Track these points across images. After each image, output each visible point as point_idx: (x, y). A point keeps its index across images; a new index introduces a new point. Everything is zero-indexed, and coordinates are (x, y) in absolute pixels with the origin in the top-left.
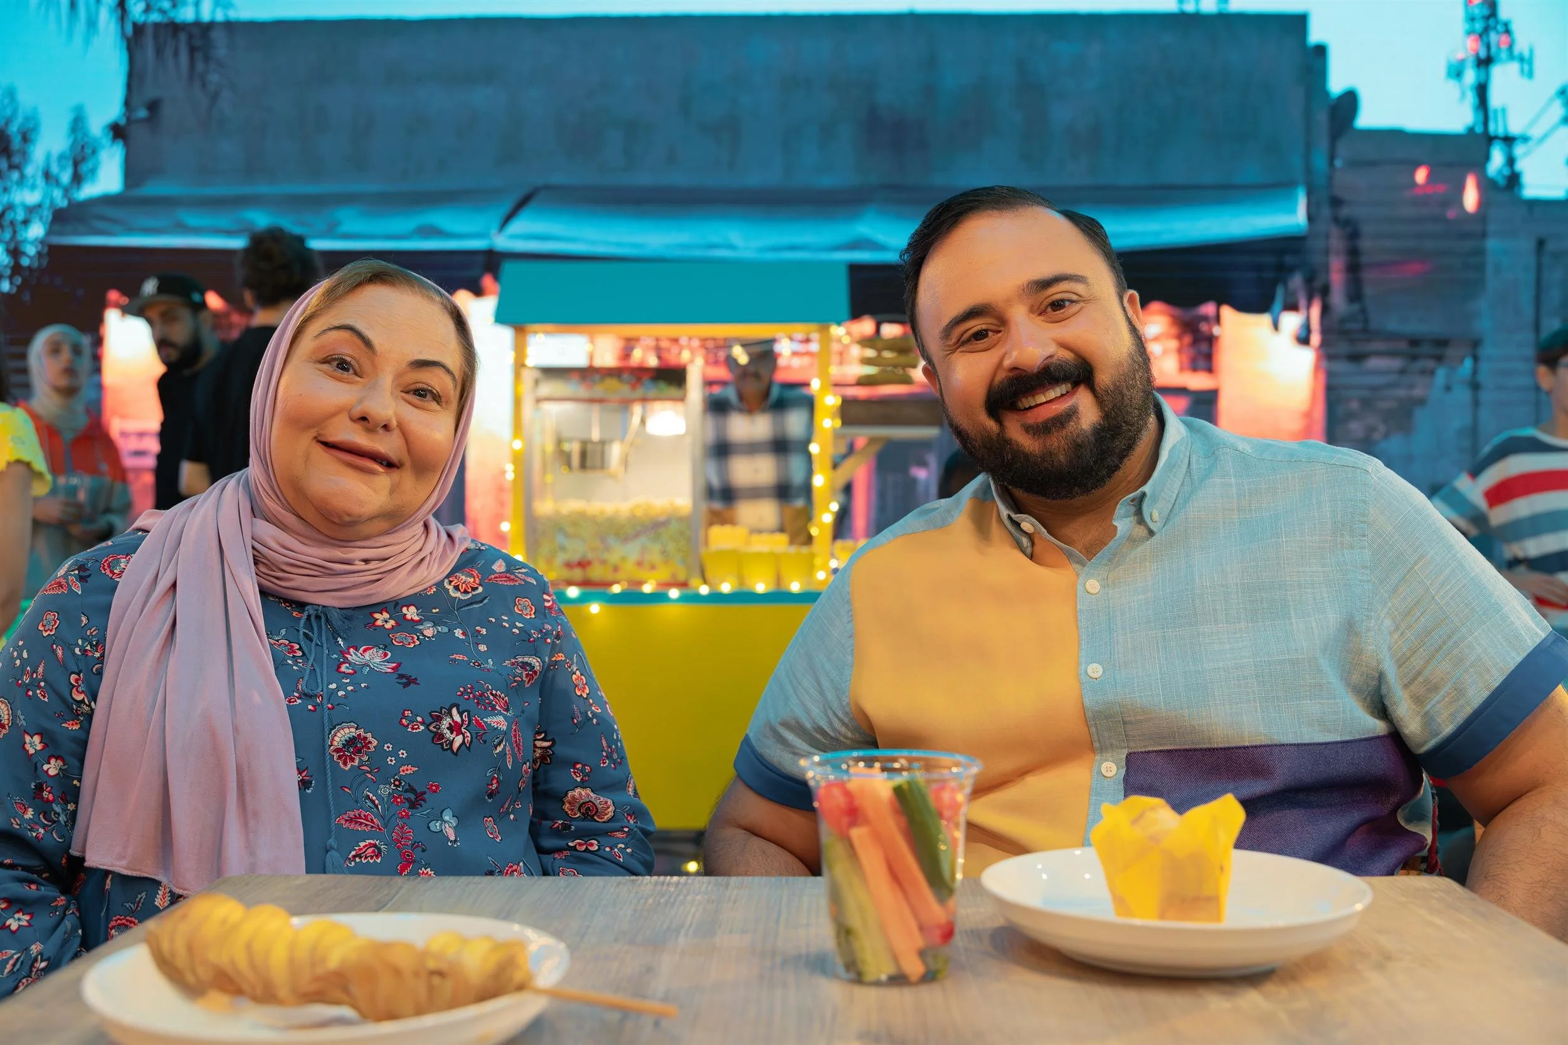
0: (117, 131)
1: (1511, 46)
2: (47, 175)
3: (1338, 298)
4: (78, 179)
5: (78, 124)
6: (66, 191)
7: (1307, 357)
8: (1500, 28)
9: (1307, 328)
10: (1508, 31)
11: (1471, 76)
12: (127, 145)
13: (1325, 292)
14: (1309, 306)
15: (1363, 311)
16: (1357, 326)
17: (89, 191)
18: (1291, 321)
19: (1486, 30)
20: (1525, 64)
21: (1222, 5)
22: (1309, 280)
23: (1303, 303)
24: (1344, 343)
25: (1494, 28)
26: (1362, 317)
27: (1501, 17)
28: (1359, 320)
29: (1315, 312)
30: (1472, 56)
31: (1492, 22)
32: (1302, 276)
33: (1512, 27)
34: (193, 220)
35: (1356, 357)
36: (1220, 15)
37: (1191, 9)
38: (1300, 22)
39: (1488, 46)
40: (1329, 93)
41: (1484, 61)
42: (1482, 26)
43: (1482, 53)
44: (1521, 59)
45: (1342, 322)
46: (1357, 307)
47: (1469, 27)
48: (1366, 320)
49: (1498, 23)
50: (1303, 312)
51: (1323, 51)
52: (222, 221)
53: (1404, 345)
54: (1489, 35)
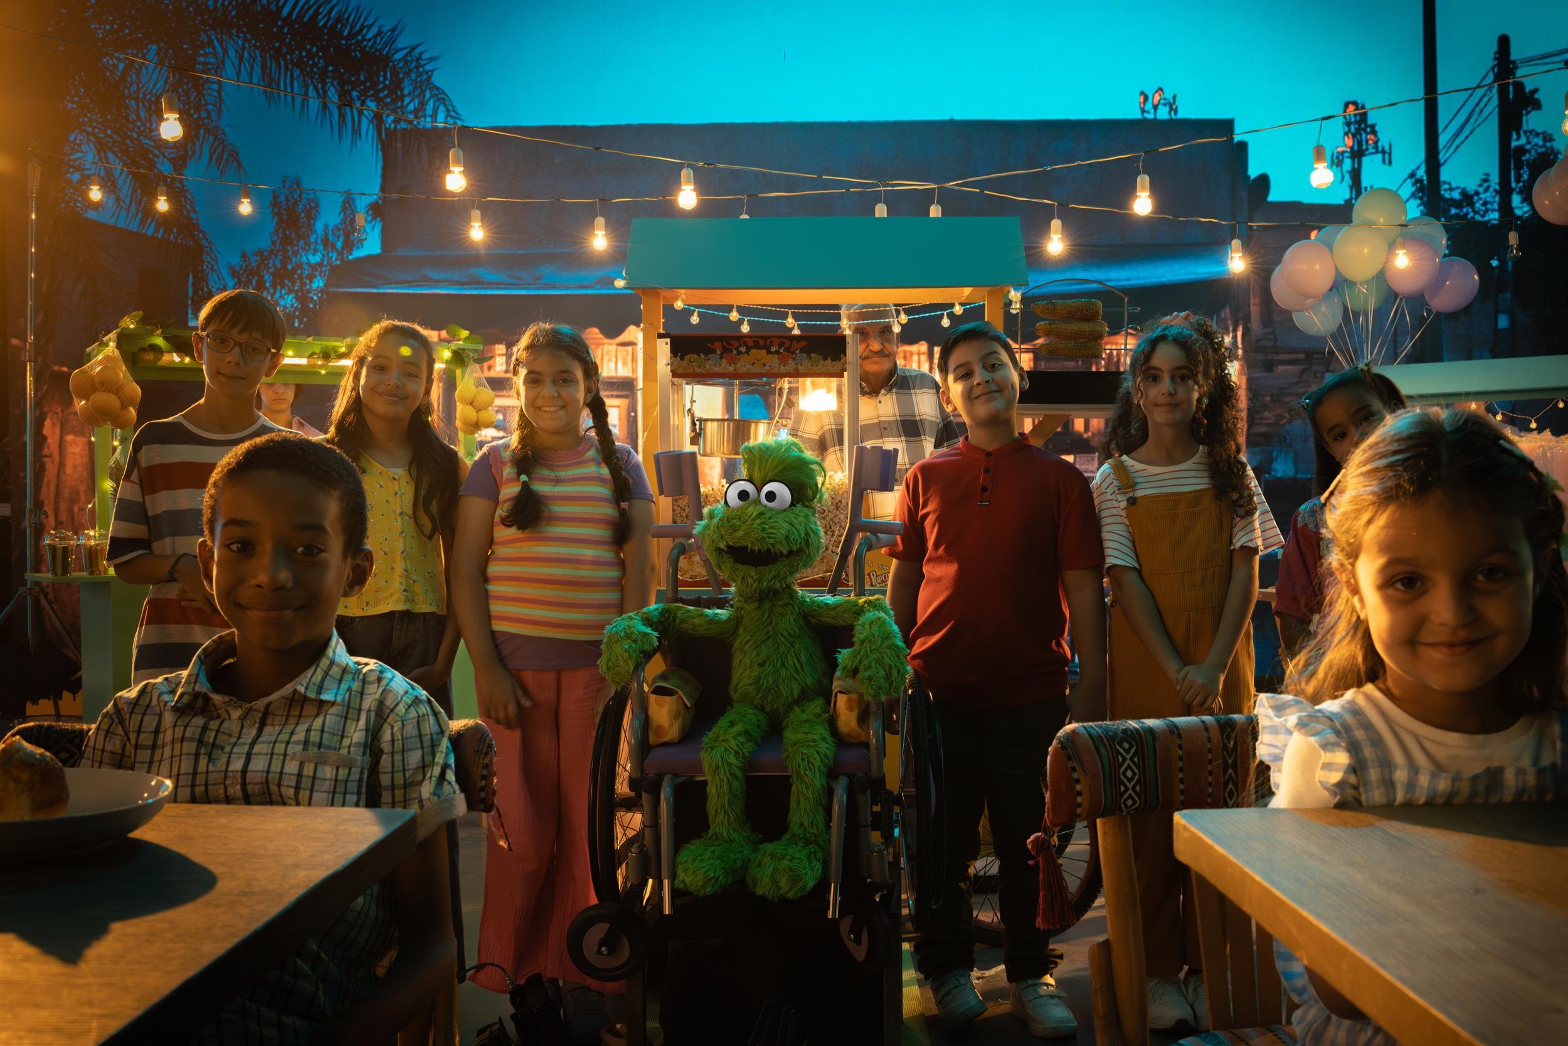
0: (376, 210)
1: (1376, 143)
2: (325, 242)
3: (1255, 324)
4: (349, 245)
6: (340, 253)
8: (1369, 130)
9: (1234, 344)
10: (1374, 132)
11: (1347, 164)
12: (383, 220)
13: (1247, 320)
14: (1235, 330)
15: (1273, 333)
16: (1270, 344)
17: (357, 254)
19: (1358, 131)
20: (1387, 156)
21: (1173, 113)
22: (1235, 311)
23: (1231, 329)
24: (1260, 357)
25: (1365, 130)
26: (1272, 337)
27: (1370, 122)
28: (1270, 339)
29: (1239, 334)
30: (1349, 150)
31: (1363, 126)
32: (1230, 308)
33: (1377, 128)
34: (434, 275)
35: (1269, 366)
36: (1171, 120)
37: (1150, 116)
38: (1226, 126)
39: (1360, 143)
40: (1249, 177)
41: (1357, 154)
42: (1356, 129)
43: (1356, 148)
44: (1383, 152)
45: (1258, 341)
46: (1269, 330)
47: (1346, 129)
48: (1276, 339)
49: (1367, 126)
50: (1231, 335)
51: (1243, 146)
52: (456, 276)
53: (1302, 356)
54: (1361, 135)
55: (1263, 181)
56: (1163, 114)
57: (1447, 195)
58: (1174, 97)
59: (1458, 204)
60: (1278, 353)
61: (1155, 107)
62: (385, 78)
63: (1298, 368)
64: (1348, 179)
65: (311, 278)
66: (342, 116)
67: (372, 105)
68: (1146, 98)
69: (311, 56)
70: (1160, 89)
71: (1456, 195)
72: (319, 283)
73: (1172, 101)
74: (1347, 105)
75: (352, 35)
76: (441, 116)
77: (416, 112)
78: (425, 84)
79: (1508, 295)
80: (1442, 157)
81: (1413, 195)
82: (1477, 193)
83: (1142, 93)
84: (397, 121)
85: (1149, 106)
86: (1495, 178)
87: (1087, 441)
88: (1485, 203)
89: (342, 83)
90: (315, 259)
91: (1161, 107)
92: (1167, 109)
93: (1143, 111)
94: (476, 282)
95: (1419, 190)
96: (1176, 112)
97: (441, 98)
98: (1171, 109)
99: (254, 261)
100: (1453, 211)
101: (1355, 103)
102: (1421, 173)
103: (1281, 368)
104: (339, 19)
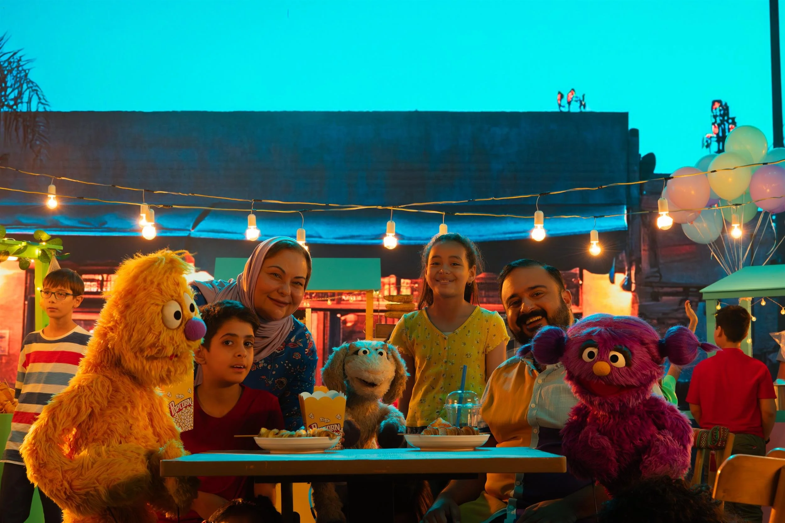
3: (645, 265)
7: (628, 297)
8: (730, 121)
9: (629, 281)
10: (734, 123)
11: (714, 145)
13: (639, 261)
14: (629, 270)
15: (658, 272)
16: (657, 279)
18: (620, 278)
19: (722, 122)
21: (582, 107)
22: (630, 255)
23: (626, 268)
24: (649, 289)
25: (727, 121)
26: (658, 275)
27: (731, 115)
28: (656, 277)
29: (633, 272)
30: (715, 136)
31: (726, 118)
32: (626, 253)
33: (736, 120)
35: (655, 297)
36: (581, 112)
37: (565, 110)
38: (623, 118)
39: (724, 131)
40: (640, 155)
41: (722, 139)
42: (721, 120)
43: (721, 134)
45: (648, 277)
46: (655, 269)
47: (713, 120)
48: (661, 276)
49: (729, 118)
50: (627, 273)
51: (635, 132)
53: (681, 289)
54: (724, 125)
55: (651, 159)
56: (575, 108)
58: (583, 96)
60: (662, 287)
61: (569, 103)
68: (562, 96)
70: (573, 90)
73: (582, 99)
74: (714, 103)
83: (559, 93)
85: (564, 102)
91: (573, 103)
92: (578, 104)
93: (560, 105)
96: (585, 106)
98: (581, 104)
101: (720, 102)
103: (665, 298)
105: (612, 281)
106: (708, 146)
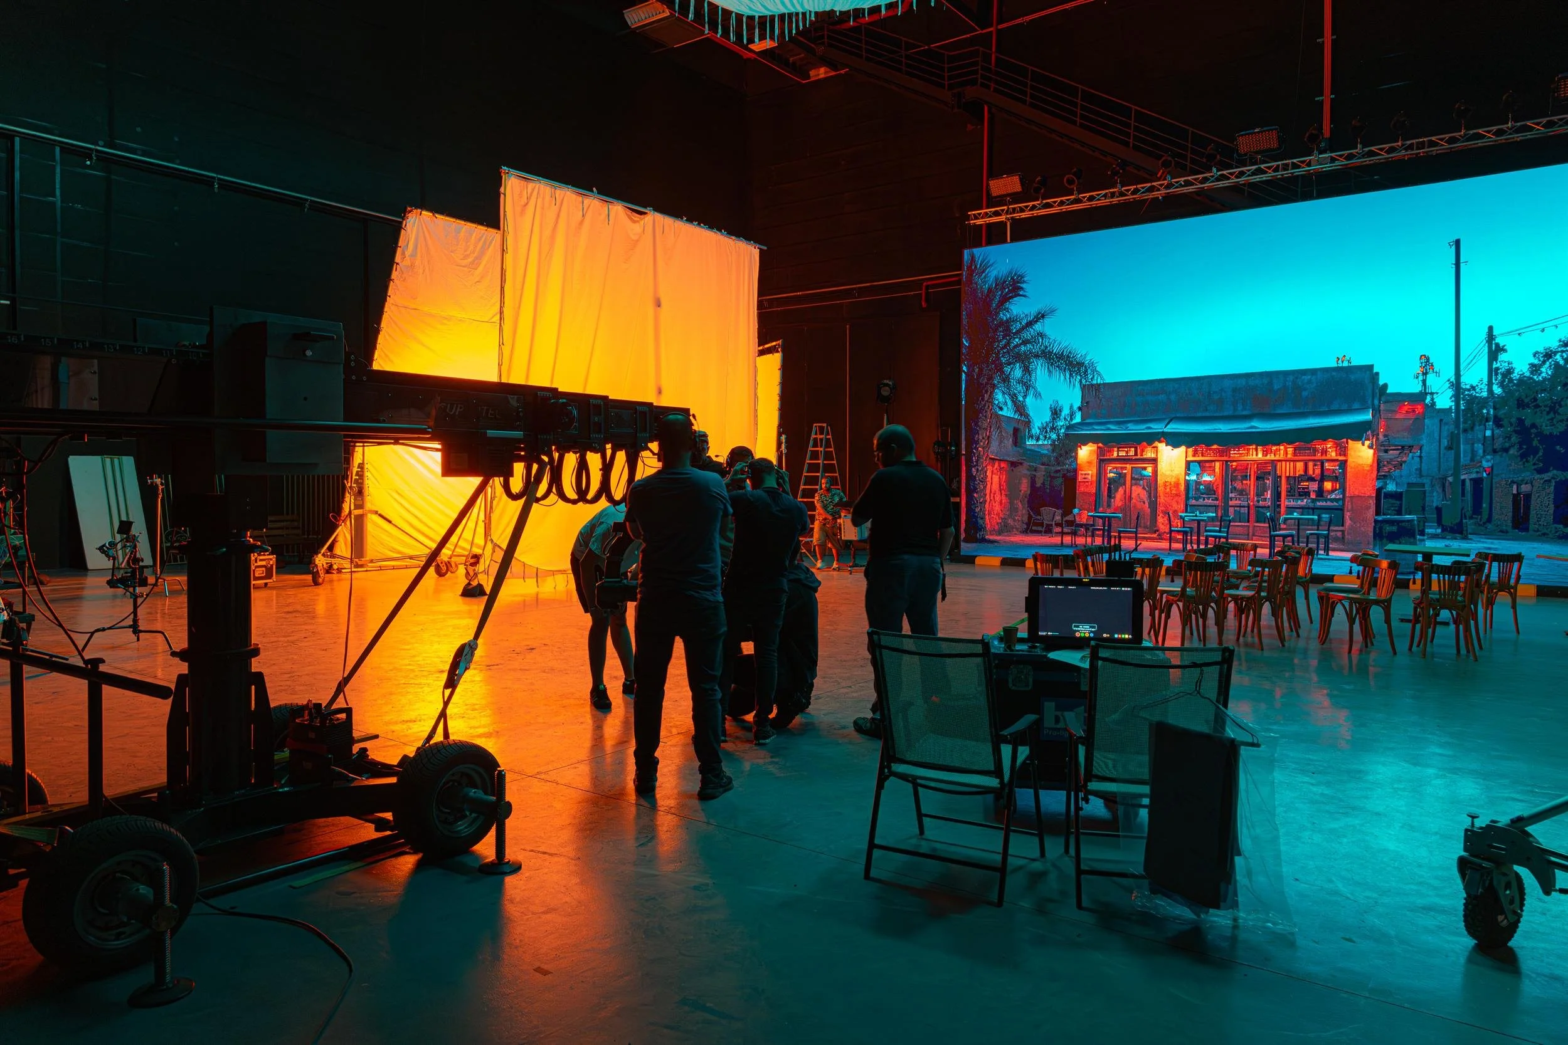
0: (1080, 409)
1: (1433, 369)
2: (1065, 419)
3: (1381, 437)
4: (1071, 419)
5: (1071, 407)
6: (1069, 422)
7: (1370, 452)
9: (1372, 444)
10: (1432, 365)
11: (1421, 378)
12: (1082, 412)
13: (1377, 435)
14: (1372, 439)
15: (1388, 440)
16: (1386, 444)
17: (1074, 422)
18: (1367, 443)
19: (1426, 365)
20: (1438, 374)
21: (1349, 364)
22: (1372, 432)
24: (1383, 448)
27: (1431, 362)
29: (1374, 440)
30: (1422, 373)
33: (1434, 364)
34: (1096, 427)
35: (1386, 451)
36: (1349, 366)
37: (1341, 365)
38: (1371, 367)
39: (1426, 370)
40: (1379, 385)
41: (1425, 374)
43: (1424, 372)
44: (1436, 372)
45: (1382, 442)
47: (1421, 365)
49: (1429, 364)
50: (1371, 441)
51: (1377, 374)
52: (1103, 427)
54: (1427, 367)
55: (1385, 386)
56: (1346, 364)
57: (1464, 387)
58: (1350, 358)
59: (1469, 390)
60: (1390, 447)
61: (1342, 362)
62: (1082, 370)
63: (1398, 452)
64: (1421, 383)
65: (1060, 429)
66: (1070, 381)
67: (1079, 377)
68: (1339, 359)
69: (1061, 364)
70: (1344, 356)
71: (1468, 387)
72: (1063, 431)
73: (1349, 360)
74: (1421, 356)
75: (1073, 357)
76: (1099, 380)
77: (1092, 379)
78: (1094, 370)
79: (1491, 423)
80: (1462, 373)
81: (1449, 387)
82: (1477, 386)
83: (1337, 358)
84: (1086, 381)
85: (1340, 361)
86: (1485, 380)
87: (1314, 478)
88: (1481, 389)
89: (1070, 371)
90: (1062, 424)
91: (1344, 362)
92: (1347, 362)
93: (1337, 364)
94: (1109, 429)
95: (1453, 385)
97: (1099, 374)
98: (1349, 362)
99: (1045, 425)
100: (1466, 393)
101: (1425, 356)
102: (1453, 379)
103: (1391, 452)
104: (1070, 352)
105: (1363, 444)
106: (1417, 377)
